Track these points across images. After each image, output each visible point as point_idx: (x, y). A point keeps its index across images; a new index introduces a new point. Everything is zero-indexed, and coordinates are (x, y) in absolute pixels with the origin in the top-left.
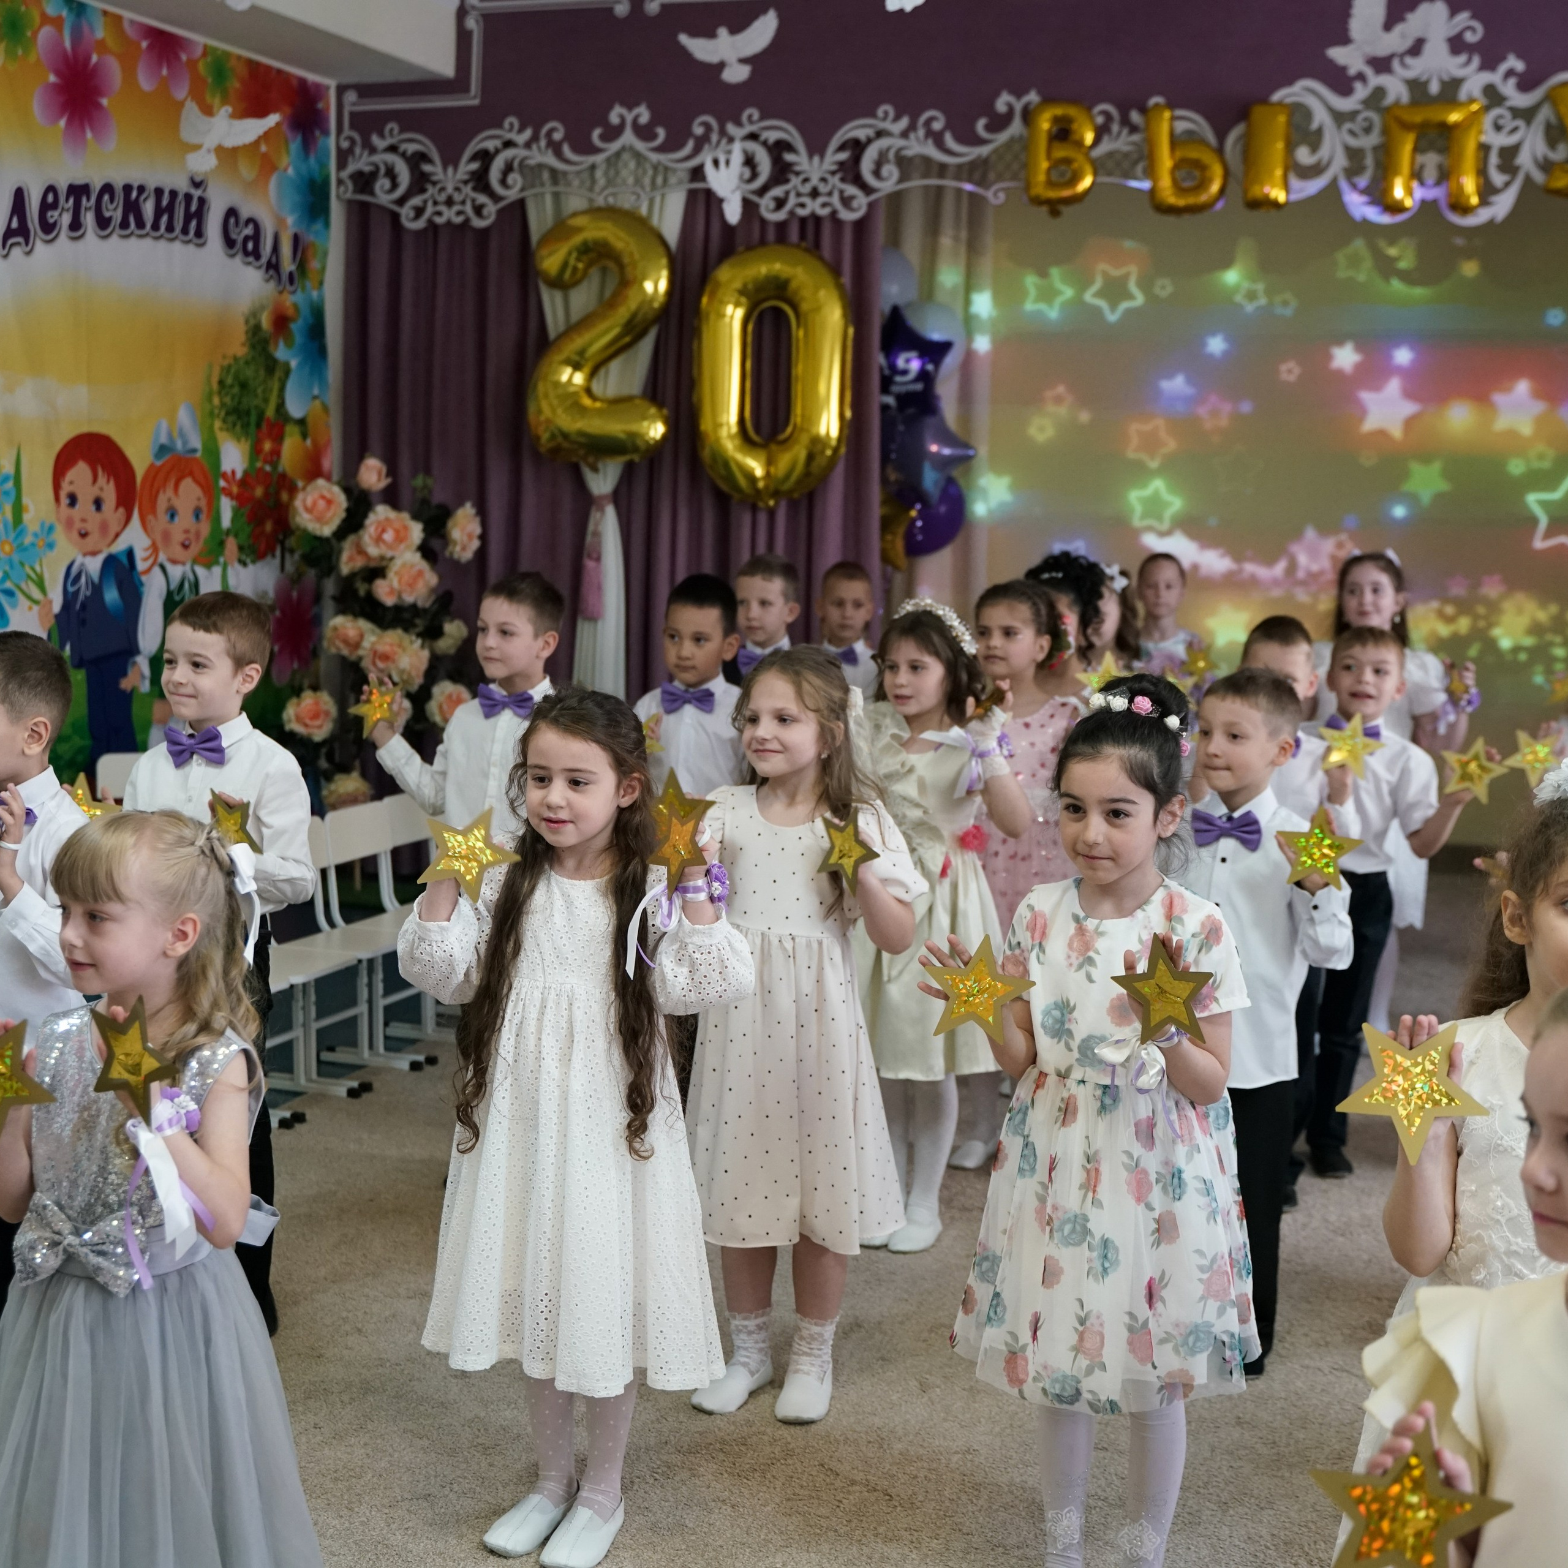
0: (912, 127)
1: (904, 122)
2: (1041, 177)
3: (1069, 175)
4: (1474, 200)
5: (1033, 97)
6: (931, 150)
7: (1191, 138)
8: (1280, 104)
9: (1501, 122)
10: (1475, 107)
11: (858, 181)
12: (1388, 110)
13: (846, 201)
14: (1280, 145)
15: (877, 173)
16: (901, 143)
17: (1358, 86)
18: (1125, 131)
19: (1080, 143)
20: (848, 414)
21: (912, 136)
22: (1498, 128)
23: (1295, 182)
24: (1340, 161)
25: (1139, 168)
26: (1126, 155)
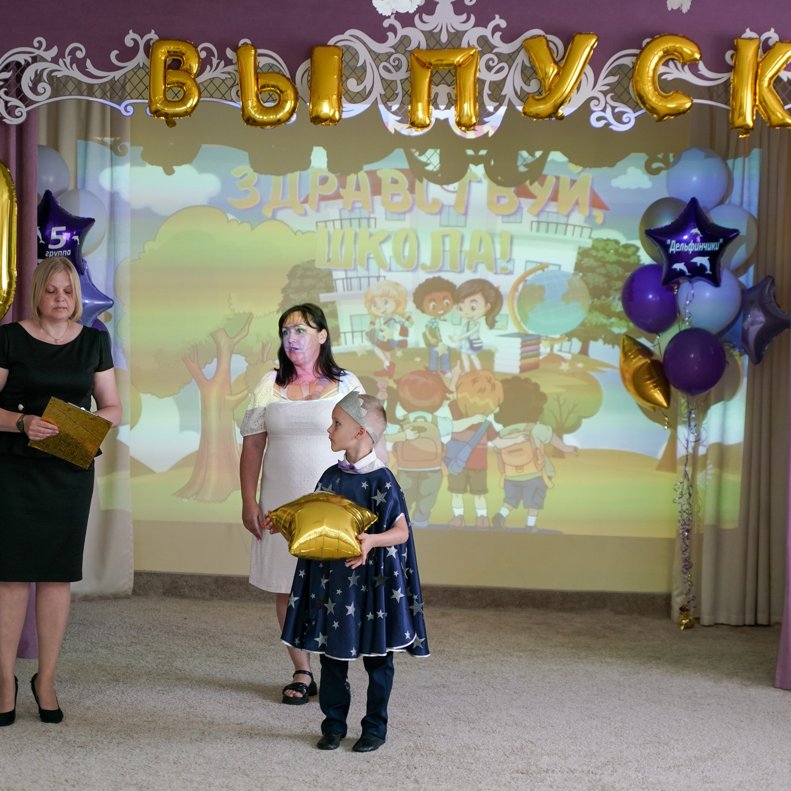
0: (61, 55)
1: (54, 51)
2: (160, 96)
3: (181, 95)
4: (474, 120)
5: (153, 35)
6: (75, 73)
7: (271, 70)
8: (335, 46)
9: (491, 62)
10: (472, 53)
11: (19, 94)
12: (411, 52)
13: (10, 110)
14: (335, 77)
15: (34, 89)
16: (53, 66)
17: (390, 34)
18: (222, 63)
19: (188, 72)
20: (15, 273)
21: (61, 61)
22: (489, 68)
23: (347, 106)
24: (379, 90)
25: (234, 90)
26: (223, 81)
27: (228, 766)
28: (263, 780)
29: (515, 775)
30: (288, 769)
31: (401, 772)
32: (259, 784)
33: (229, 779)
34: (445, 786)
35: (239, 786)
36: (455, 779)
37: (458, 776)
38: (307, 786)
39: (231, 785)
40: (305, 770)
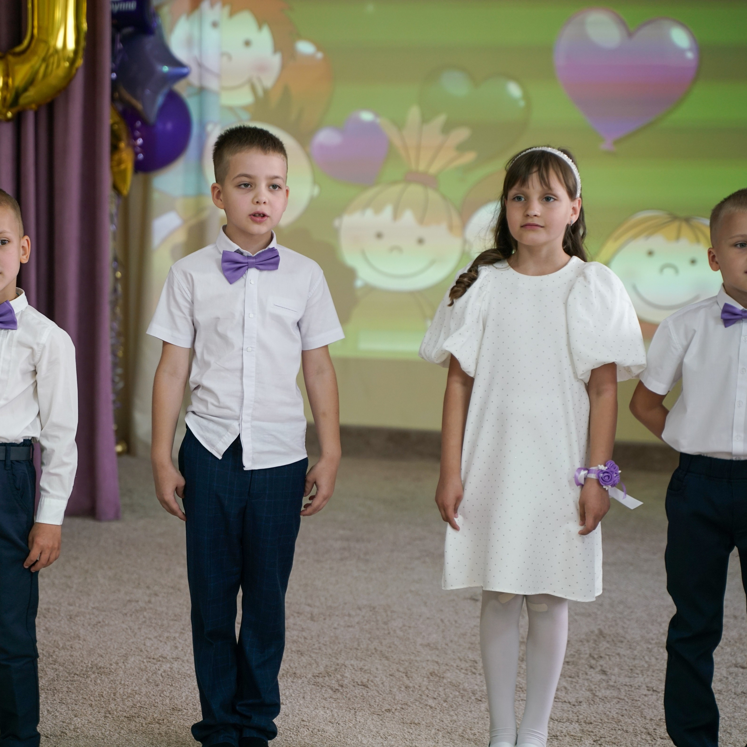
27: (362, 646)
28: (407, 664)
29: (733, 669)
30: (437, 652)
31: (583, 661)
32: (401, 669)
33: (363, 662)
34: (642, 679)
35: (377, 669)
36: (653, 672)
37: (657, 668)
38: (464, 673)
39: (366, 668)
40: (459, 654)
